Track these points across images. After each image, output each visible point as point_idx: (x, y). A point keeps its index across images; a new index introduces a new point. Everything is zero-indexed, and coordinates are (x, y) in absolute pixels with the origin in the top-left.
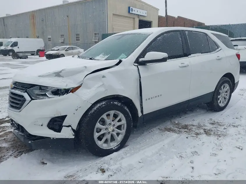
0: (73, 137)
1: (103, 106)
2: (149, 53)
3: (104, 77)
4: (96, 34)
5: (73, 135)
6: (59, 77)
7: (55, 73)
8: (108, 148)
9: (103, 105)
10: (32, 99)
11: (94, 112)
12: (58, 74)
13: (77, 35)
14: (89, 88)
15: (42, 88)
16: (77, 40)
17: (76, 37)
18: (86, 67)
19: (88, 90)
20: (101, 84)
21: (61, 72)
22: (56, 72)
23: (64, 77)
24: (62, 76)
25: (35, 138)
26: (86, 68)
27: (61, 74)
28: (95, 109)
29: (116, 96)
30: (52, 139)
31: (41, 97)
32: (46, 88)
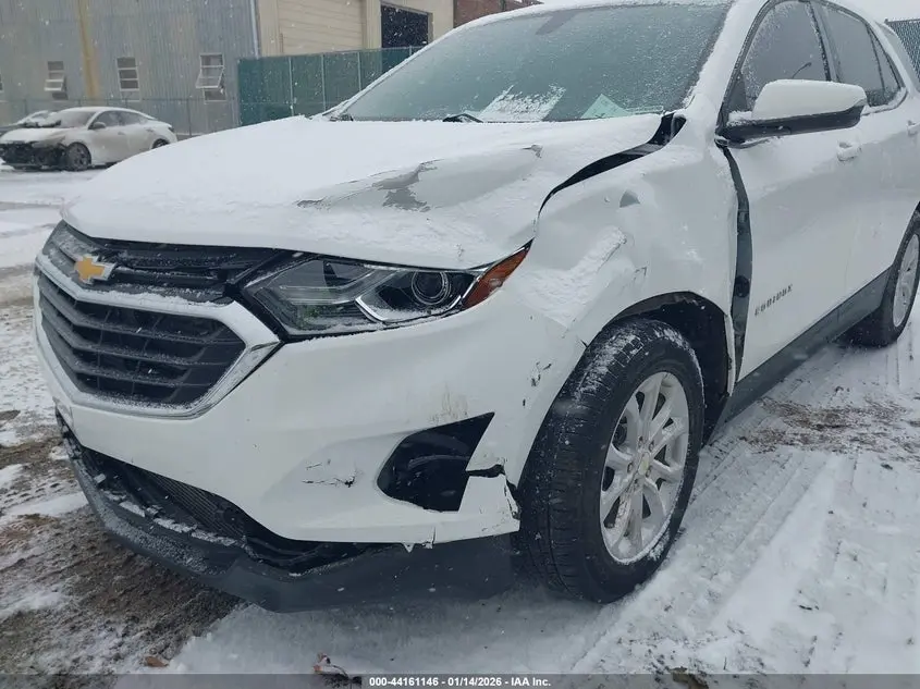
0: (515, 526)
1: (634, 352)
2: (771, 83)
3: (628, 200)
4: (207, 60)
5: (516, 516)
6: (406, 209)
7: (386, 185)
8: (634, 559)
9: (628, 348)
10: (286, 339)
11: (599, 389)
12: (400, 193)
13: (122, 62)
14: (565, 263)
15: (340, 271)
16: (125, 85)
17: (121, 72)
18: (536, 150)
19: (566, 276)
20: (618, 237)
21: (414, 178)
22: (391, 176)
23: (428, 209)
24: (420, 204)
25: (304, 556)
26: (538, 155)
27: (414, 189)
28: (604, 370)
29: (678, 300)
30: (409, 550)
31: (339, 325)
32: (355, 269)
